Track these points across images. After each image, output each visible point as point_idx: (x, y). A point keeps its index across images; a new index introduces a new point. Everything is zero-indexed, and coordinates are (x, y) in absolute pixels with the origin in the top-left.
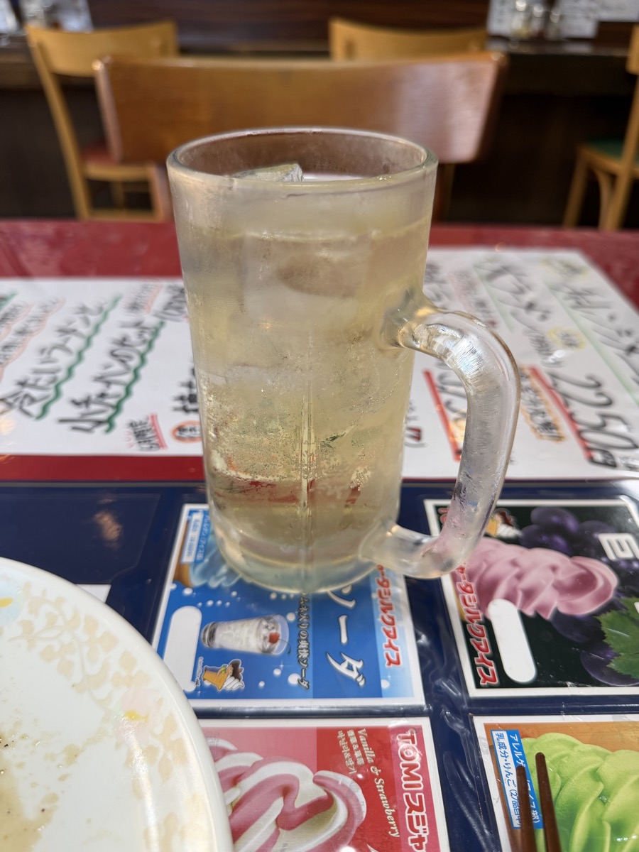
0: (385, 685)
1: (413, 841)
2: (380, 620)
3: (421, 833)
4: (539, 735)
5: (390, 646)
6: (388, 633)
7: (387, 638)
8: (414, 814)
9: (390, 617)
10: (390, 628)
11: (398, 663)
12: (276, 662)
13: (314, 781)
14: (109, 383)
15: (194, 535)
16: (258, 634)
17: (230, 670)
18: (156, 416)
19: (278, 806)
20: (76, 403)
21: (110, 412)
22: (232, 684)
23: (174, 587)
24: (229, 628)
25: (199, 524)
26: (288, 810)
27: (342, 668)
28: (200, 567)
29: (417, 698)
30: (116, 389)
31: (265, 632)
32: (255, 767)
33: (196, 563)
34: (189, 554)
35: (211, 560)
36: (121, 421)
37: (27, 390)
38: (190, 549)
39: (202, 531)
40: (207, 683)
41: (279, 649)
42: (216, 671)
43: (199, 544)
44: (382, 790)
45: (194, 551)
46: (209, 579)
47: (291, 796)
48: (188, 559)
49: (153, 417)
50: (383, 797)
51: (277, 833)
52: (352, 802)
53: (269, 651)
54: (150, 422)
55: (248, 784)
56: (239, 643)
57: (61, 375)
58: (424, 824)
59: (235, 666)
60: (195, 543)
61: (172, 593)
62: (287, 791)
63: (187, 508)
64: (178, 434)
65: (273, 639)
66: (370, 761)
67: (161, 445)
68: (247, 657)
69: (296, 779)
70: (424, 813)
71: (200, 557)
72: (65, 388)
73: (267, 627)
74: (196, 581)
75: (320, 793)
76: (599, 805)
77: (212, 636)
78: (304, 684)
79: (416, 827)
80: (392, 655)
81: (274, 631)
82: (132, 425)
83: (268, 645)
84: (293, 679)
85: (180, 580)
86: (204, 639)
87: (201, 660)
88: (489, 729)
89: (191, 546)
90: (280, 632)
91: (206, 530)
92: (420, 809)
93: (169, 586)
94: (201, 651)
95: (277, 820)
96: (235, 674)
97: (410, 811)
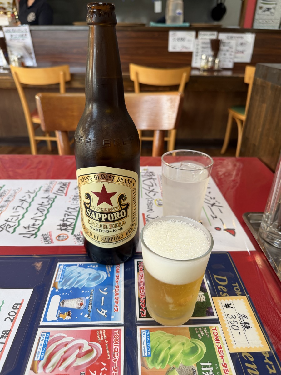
0: (113, 317)
1: (114, 360)
2: (114, 298)
3: (116, 358)
4: (155, 331)
5: (116, 306)
6: (116, 302)
7: (116, 304)
8: (115, 353)
9: (117, 297)
10: (117, 301)
11: (117, 311)
12: (82, 311)
13: (88, 345)
14: (36, 220)
15: (60, 273)
16: (77, 303)
17: (68, 313)
18: (51, 232)
19: (77, 351)
20: (25, 228)
21: (36, 230)
22: (68, 318)
23: (53, 289)
24: (68, 301)
25: (62, 269)
26: (80, 353)
27: (101, 313)
28: (61, 283)
29: (121, 321)
30: (39, 222)
31: (79, 303)
32: (73, 341)
33: (60, 281)
34: (58, 279)
35: (65, 281)
36: (39, 234)
37: (8, 223)
38: (58, 277)
39: (62, 271)
40: (60, 318)
41: (83, 307)
42: (63, 314)
43: (61, 276)
44: (107, 347)
45: (60, 278)
46: (63, 287)
47: (81, 349)
48: (58, 280)
49: (50, 232)
50: (107, 349)
51: (76, 359)
52: (98, 350)
53: (80, 308)
54: (49, 234)
55: (69, 346)
56: (71, 306)
57: (20, 217)
58: (118, 356)
59: (69, 312)
60: (60, 275)
61: (52, 291)
62: (80, 347)
63: (59, 264)
64: (57, 238)
65: (81, 304)
66: (105, 339)
67: (52, 242)
68: (73, 310)
69: (83, 345)
70: (118, 353)
71: (61, 280)
72: (21, 222)
73: (80, 301)
74: (60, 287)
75: (90, 348)
76: (168, 350)
77: (63, 304)
78: (89, 317)
79: (115, 357)
80: (116, 308)
81: (82, 302)
82: (43, 235)
83: (80, 306)
84: (86, 316)
85: (55, 287)
86: (61, 305)
87: (59, 311)
88: (141, 329)
89: (59, 276)
90: (83, 302)
91: (64, 271)
92: (117, 352)
93: (51, 289)
94: (59, 308)
95: (76, 355)
96: (69, 315)
97: (114, 352)
